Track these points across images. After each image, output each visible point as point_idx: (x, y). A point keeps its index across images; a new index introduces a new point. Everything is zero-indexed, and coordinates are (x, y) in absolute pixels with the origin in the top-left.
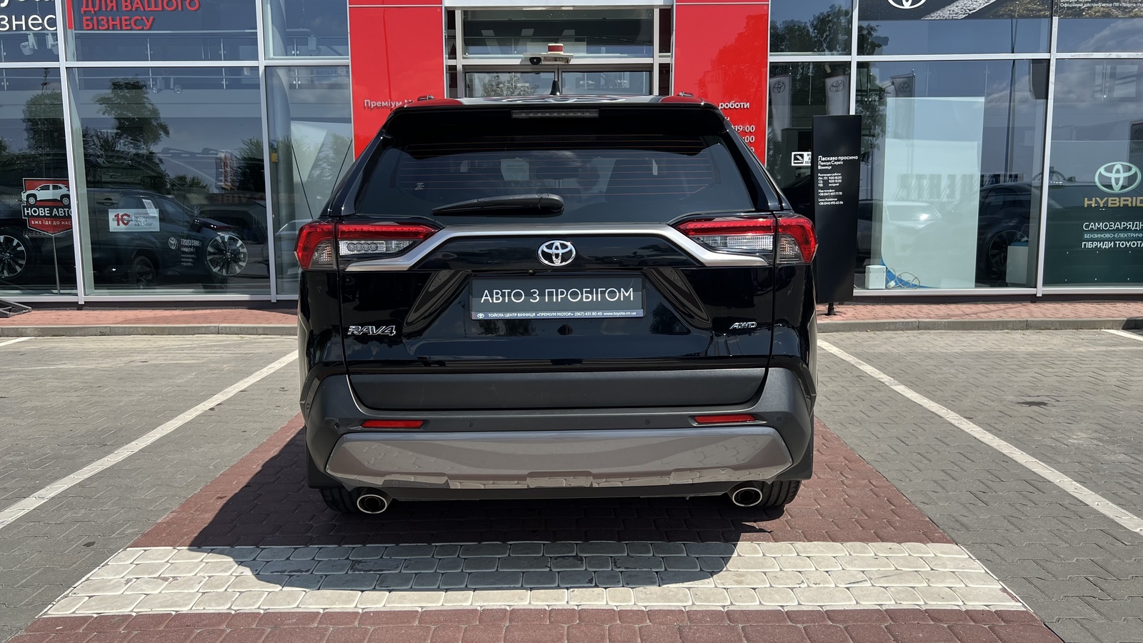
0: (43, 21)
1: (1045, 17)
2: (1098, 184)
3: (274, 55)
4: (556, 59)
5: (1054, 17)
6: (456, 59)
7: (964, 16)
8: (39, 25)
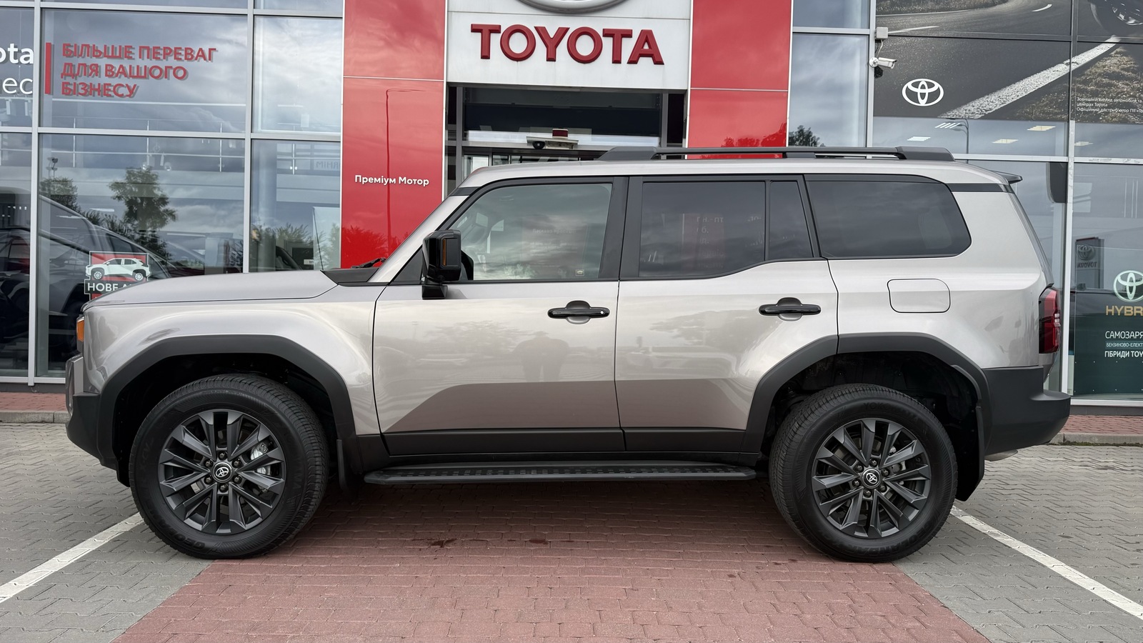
0: (19, 83)
1: (1062, 120)
2: (1116, 292)
3: (262, 129)
4: (560, 144)
5: (1071, 121)
6: (455, 140)
7: (980, 116)
8: (13, 88)
